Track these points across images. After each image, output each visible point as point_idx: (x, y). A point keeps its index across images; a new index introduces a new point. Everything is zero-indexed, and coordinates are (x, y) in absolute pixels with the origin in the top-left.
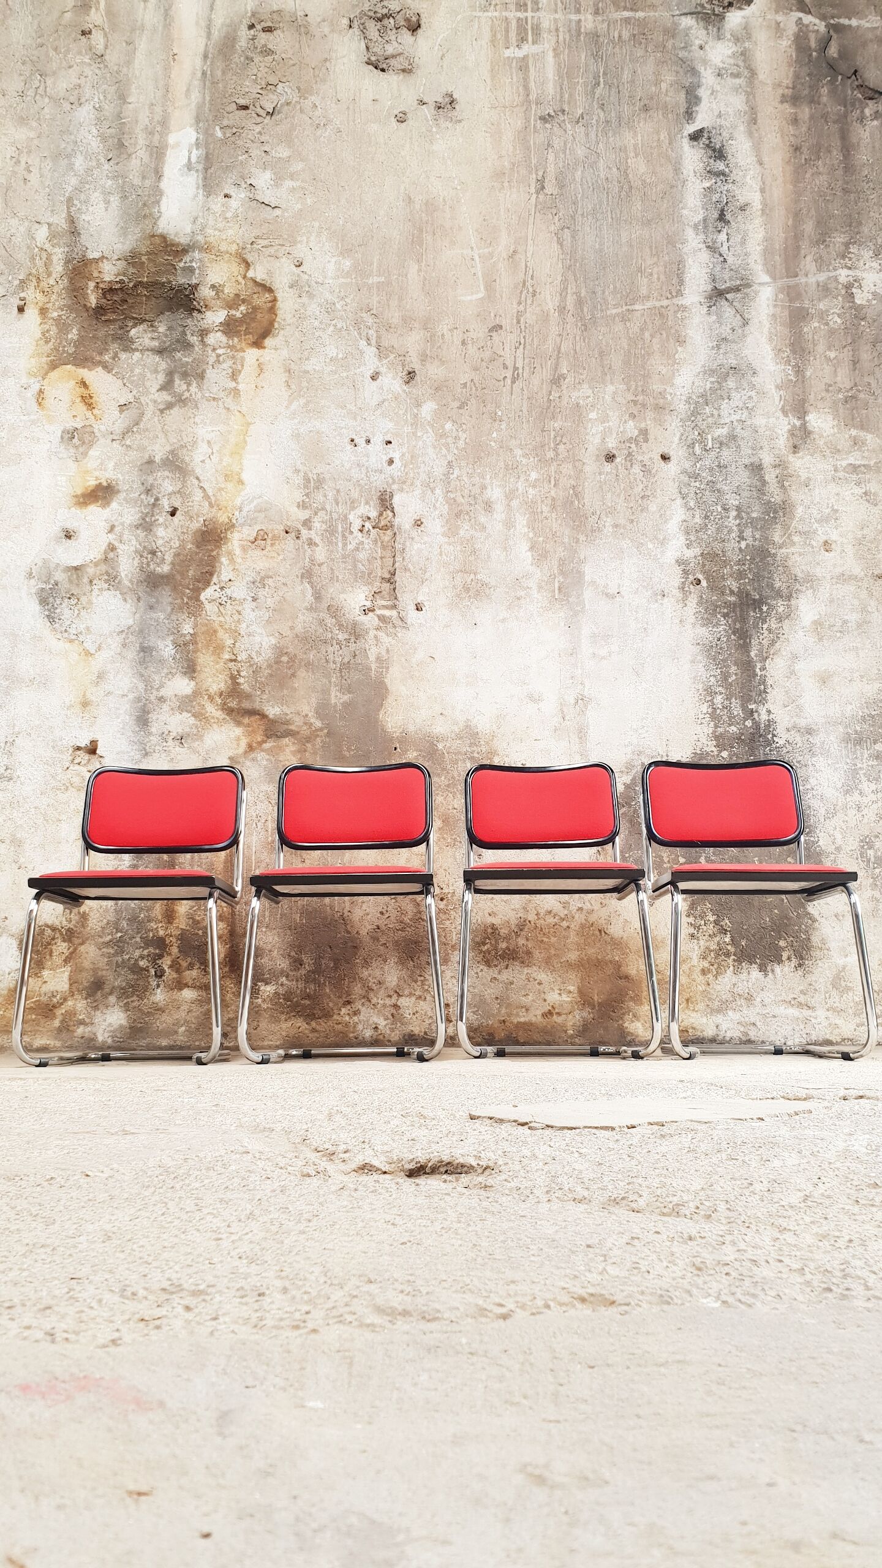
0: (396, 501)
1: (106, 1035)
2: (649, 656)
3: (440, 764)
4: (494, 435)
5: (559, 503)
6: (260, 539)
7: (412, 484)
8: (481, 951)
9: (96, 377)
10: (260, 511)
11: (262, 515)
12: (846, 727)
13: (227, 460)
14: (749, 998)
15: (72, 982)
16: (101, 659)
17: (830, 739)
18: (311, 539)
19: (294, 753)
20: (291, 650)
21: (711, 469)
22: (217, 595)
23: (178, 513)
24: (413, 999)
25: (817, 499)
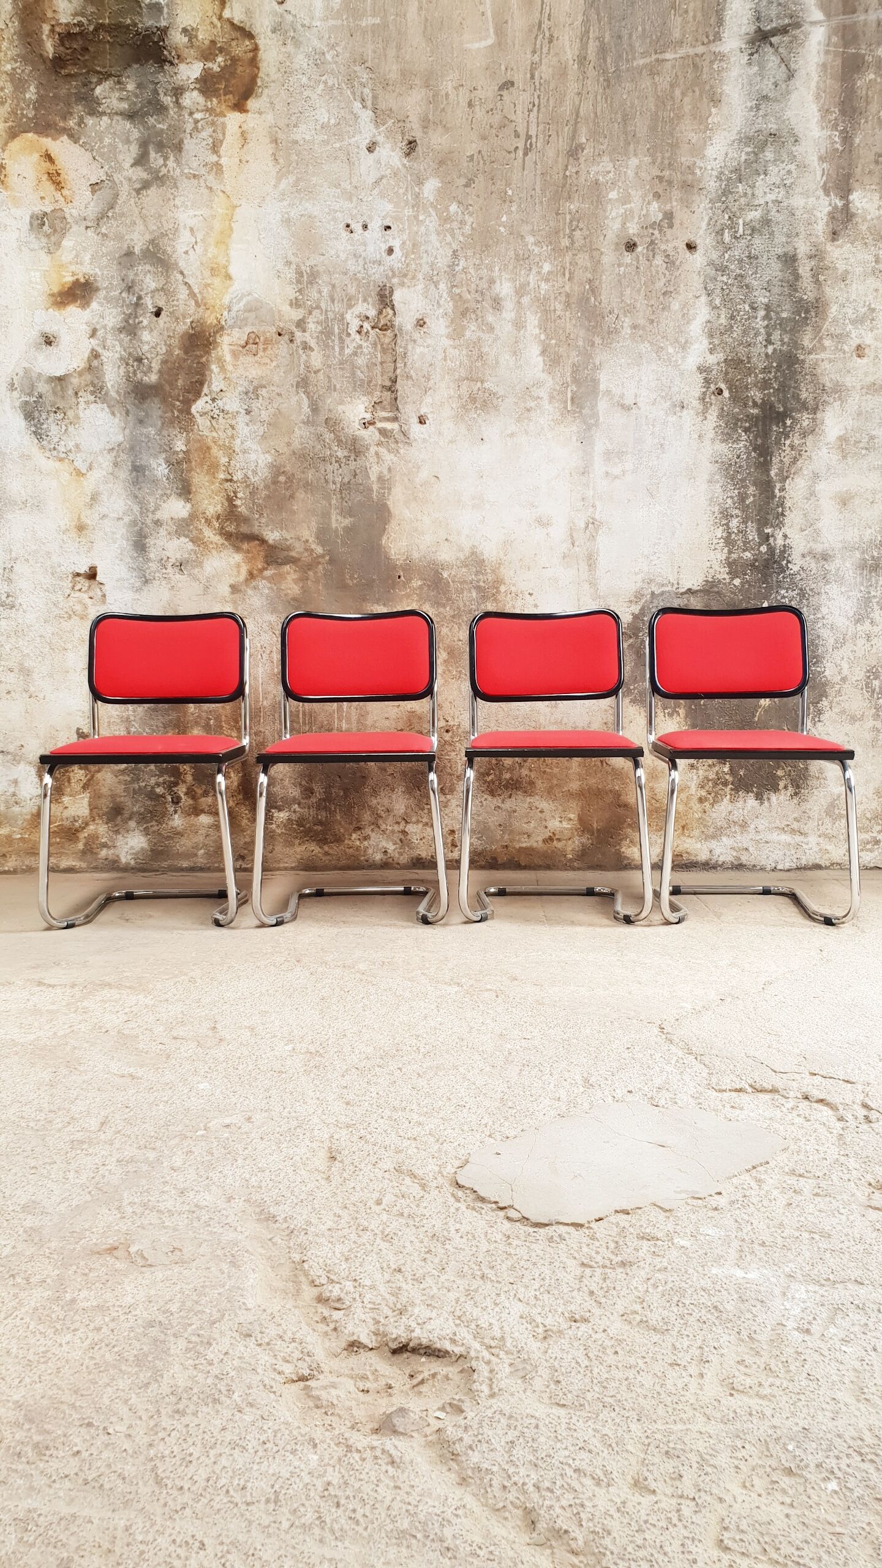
0: (397, 297)
1: (129, 857)
2: (665, 474)
3: (445, 594)
4: (504, 219)
5: (573, 300)
6: (252, 343)
7: (414, 278)
8: (486, 781)
9: (61, 147)
10: (250, 311)
11: (252, 315)
12: (863, 553)
13: (212, 251)
14: (744, 825)
15: (92, 807)
16: (94, 478)
17: (845, 566)
18: (306, 343)
19: (295, 581)
20: (288, 468)
21: (740, 261)
22: (208, 407)
23: (163, 313)
24: (420, 825)
25: (854, 297)
